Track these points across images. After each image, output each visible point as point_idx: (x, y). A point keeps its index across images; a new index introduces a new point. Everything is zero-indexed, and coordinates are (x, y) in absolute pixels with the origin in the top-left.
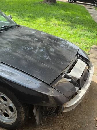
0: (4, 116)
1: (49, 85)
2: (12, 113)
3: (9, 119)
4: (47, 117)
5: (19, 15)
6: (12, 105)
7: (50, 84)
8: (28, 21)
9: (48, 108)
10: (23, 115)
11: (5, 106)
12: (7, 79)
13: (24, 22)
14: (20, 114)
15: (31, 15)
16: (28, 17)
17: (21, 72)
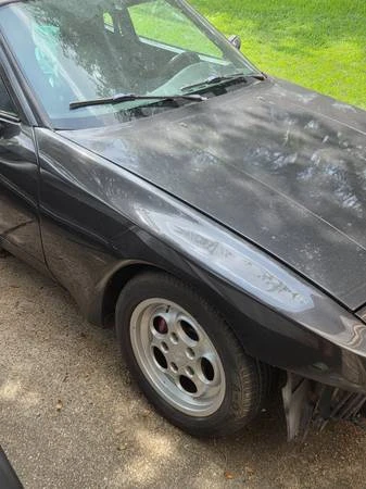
0: (179, 386)
1: (353, 313)
2: (208, 382)
3: (194, 398)
4: (326, 422)
5: (261, 28)
6: (211, 355)
7: (356, 311)
8: (293, 51)
9: (335, 394)
10: (246, 398)
11: (188, 355)
12: (201, 263)
13: (279, 53)
14: (235, 393)
15: (307, 27)
16: (296, 34)
17: (246, 246)
